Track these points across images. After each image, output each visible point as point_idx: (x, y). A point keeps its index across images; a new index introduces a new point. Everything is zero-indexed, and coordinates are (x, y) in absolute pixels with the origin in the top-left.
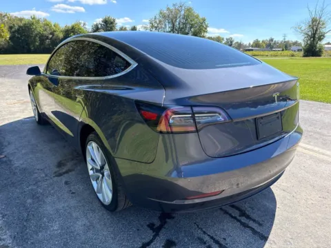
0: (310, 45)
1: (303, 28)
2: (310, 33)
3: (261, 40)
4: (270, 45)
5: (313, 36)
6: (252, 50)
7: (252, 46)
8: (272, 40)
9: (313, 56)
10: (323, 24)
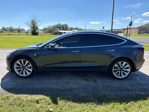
0: (33, 31)
1: (29, 24)
2: (32, 26)
3: (6, 27)
4: (11, 30)
5: (34, 27)
6: (3, 32)
7: (2, 30)
8: (11, 27)
9: (35, 35)
10: (36, 23)
